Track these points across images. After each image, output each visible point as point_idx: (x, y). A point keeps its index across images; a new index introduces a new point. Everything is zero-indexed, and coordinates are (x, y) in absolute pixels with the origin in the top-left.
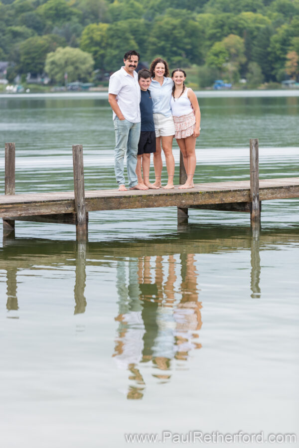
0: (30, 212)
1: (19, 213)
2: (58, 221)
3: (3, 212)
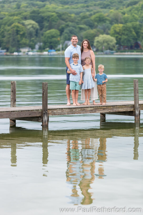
0: (114, 110)
1: (109, 111)
2: (126, 114)
3: (102, 110)
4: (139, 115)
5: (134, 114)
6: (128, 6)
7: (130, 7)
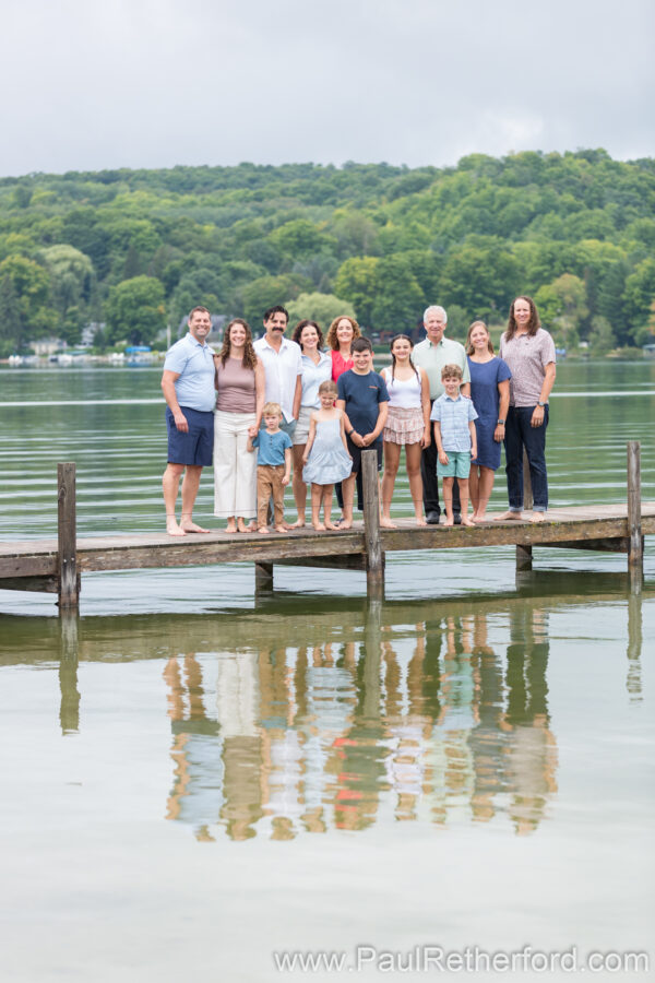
0: (298, 552)
1: (282, 553)
2: (340, 565)
4: (380, 567)
5: (365, 563)
6: (396, 195)
7: (402, 200)
